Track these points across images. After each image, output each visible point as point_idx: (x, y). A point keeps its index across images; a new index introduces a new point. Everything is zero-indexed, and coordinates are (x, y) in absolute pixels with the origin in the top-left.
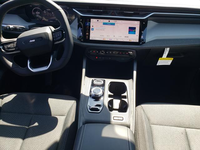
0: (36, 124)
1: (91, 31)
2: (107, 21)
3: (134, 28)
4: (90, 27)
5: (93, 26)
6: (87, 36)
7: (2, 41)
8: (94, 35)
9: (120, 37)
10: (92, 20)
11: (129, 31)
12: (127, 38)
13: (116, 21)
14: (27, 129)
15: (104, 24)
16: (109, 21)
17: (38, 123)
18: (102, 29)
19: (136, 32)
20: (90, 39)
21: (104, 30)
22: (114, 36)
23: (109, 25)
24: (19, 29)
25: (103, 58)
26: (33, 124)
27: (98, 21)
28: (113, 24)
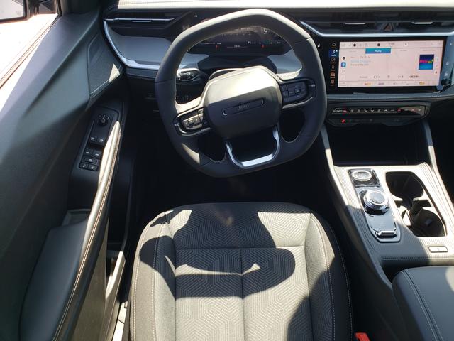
0: (255, 267)
1: (340, 69)
2: (373, 45)
3: (432, 57)
4: (337, 59)
5: (344, 58)
6: (332, 79)
7: (178, 112)
8: (347, 77)
9: (401, 79)
10: (341, 44)
11: (420, 64)
12: (416, 79)
13: (393, 44)
14: (242, 277)
15: (369, 51)
16: (379, 45)
17: (259, 265)
18: (363, 63)
19: (435, 65)
20: (339, 86)
21: (367, 65)
22: (389, 77)
23: (379, 53)
24: (190, 75)
25: (357, 121)
26: (250, 268)
27: (355, 45)
28: (388, 51)
